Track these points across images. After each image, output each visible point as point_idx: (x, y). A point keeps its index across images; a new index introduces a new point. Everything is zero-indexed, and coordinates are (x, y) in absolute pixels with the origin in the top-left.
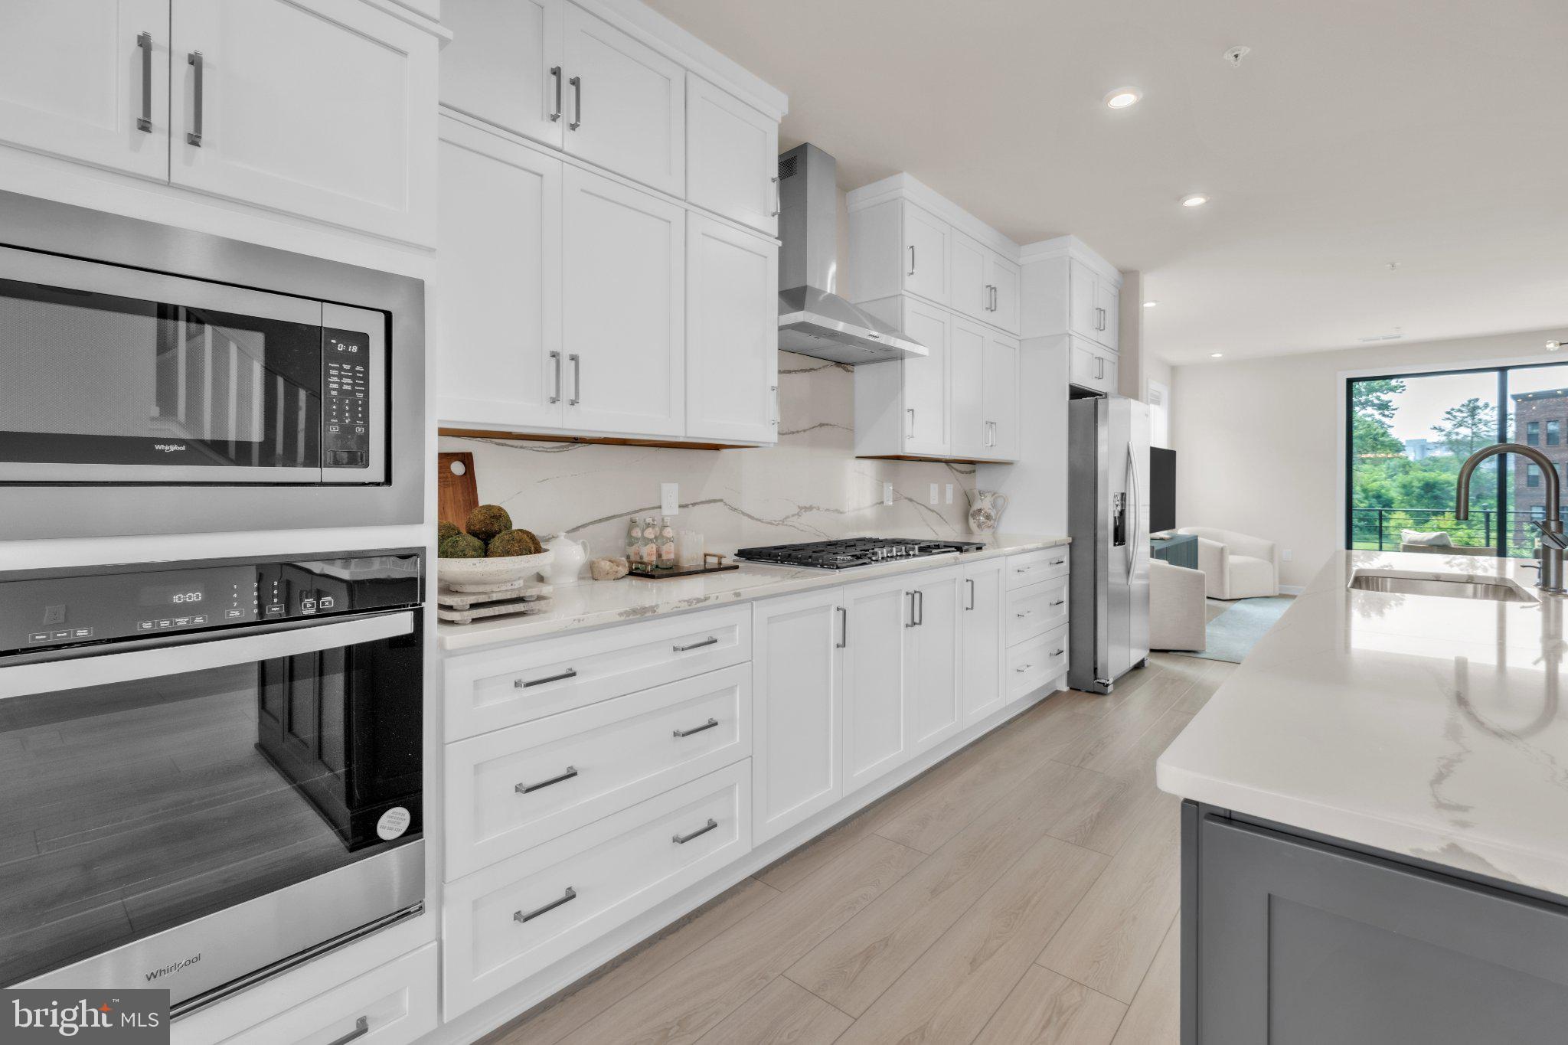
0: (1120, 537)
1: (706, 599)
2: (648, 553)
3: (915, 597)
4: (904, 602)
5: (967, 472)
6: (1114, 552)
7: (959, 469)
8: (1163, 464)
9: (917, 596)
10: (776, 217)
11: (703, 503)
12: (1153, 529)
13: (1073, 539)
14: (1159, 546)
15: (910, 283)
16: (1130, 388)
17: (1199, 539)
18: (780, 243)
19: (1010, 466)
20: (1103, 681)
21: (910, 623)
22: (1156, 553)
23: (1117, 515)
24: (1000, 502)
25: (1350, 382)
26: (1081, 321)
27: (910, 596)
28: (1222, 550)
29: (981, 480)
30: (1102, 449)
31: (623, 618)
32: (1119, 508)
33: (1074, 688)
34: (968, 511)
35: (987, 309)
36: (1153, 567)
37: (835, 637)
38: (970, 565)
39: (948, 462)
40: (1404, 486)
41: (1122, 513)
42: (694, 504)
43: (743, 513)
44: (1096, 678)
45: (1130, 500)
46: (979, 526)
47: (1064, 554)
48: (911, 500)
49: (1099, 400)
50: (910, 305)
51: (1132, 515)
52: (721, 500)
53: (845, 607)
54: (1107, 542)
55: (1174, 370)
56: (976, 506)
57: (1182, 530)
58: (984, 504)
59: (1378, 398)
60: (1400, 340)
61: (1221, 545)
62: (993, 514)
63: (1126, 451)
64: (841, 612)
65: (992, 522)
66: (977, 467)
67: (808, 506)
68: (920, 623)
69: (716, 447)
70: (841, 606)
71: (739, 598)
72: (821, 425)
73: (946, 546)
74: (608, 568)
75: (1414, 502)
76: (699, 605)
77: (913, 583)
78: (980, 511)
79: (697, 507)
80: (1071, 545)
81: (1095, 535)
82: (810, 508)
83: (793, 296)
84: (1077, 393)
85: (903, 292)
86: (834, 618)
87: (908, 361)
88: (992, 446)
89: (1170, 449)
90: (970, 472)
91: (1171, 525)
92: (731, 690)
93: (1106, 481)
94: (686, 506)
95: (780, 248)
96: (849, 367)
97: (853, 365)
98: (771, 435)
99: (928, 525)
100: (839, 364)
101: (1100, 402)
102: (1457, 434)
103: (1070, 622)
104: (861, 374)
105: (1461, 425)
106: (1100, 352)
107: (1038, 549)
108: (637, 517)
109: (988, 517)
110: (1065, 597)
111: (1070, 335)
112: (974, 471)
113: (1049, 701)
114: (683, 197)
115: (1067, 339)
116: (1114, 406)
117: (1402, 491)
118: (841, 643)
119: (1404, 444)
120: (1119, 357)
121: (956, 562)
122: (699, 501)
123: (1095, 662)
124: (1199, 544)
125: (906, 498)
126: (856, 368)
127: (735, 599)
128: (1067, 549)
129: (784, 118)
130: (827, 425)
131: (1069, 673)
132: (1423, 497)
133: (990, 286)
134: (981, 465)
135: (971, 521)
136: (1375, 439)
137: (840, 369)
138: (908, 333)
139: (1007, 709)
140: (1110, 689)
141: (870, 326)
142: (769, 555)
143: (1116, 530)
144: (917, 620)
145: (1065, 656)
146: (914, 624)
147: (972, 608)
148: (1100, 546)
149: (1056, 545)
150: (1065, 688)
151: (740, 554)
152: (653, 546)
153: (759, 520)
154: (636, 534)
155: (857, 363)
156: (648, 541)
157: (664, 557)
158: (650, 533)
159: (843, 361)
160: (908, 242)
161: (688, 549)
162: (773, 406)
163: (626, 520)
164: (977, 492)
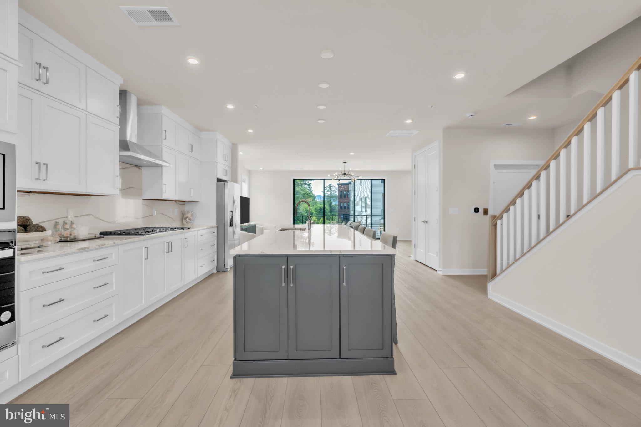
0: (231, 224)
1: (105, 245)
2: (66, 234)
3: (170, 245)
4: (166, 246)
5: (182, 205)
6: (230, 229)
7: (180, 203)
8: (245, 203)
9: (170, 243)
10: (118, 118)
11: (84, 215)
12: (241, 223)
13: (218, 225)
14: (244, 228)
15: (164, 142)
16: (235, 180)
17: (256, 226)
18: (119, 127)
19: (198, 203)
20: (227, 268)
21: (168, 252)
22: (242, 230)
23: (231, 218)
24: (194, 215)
25: (294, 180)
26: (220, 158)
27: (168, 243)
28: (262, 229)
29: (187, 207)
30: (226, 196)
31: (78, 251)
32: (231, 216)
33: (218, 272)
34: (183, 217)
35: (190, 151)
36: (241, 233)
37: (144, 255)
38: (187, 234)
39: (175, 201)
40: (316, 209)
41: (232, 217)
42: (80, 216)
43: (100, 219)
44: (225, 267)
45: (234, 214)
46: (187, 222)
47: (215, 230)
48: (163, 214)
49: (225, 184)
50: (164, 149)
51: (235, 219)
52: (91, 215)
53: (148, 247)
54: (228, 226)
55: (250, 172)
56: (187, 216)
57: (252, 223)
58: (189, 215)
59: (308, 182)
60: (304, 170)
61: (262, 227)
62: (192, 218)
63: (233, 199)
64: (146, 248)
65: (192, 221)
68: (171, 251)
69: (89, 195)
70: (146, 247)
71: (115, 244)
72: (130, 188)
73: (178, 228)
74: (52, 239)
75: (318, 213)
76: (103, 246)
77: (169, 239)
78: (187, 217)
79: (81, 217)
80: (217, 227)
81: (224, 224)
83: (124, 145)
84: (219, 180)
85: (162, 145)
86: (144, 251)
87: (164, 168)
88: (191, 196)
89: (248, 197)
90: (183, 204)
91: (248, 221)
92: (112, 273)
93: (228, 207)
94: (77, 217)
95: (120, 129)
96: (140, 168)
97: (141, 167)
98: (117, 192)
99: (169, 223)
100: (136, 166)
101: (226, 184)
102: (327, 194)
103: (217, 251)
104: (145, 171)
105: (328, 191)
106: (226, 168)
107: (207, 229)
108: (58, 221)
109: (190, 219)
110: (215, 243)
111: (217, 162)
112: (185, 204)
113: (211, 276)
114: (85, 109)
115: (216, 163)
116: (230, 185)
117: (315, 210)
118: (146, 258)
119: (316, 196)
120: (232, 169)
121: (182, 233)
122: (83, 215)
123: (225, 263)
124: (256, 227)
125: (161, 213)
126: (143, 168)
127: (114, 244)
128: (216, 228)
129: (121, 85)
130: (132, 188)
131: (217, 267)
132: (320, 212)
133: (191, 144)
134: (187, 202)
135: (184, 221)
136: (308, 195)
137: (137, 168)
138: (164, 159)
139: (198, 278)
140: (229, 270)
141: (151, 157)
142: (115, 233)
143: (231, 223)
144: (170, 251)
145: (215, 262)
146: (169, 252)
147: (187, 247)
148: (226, 227)
149: (213, 227)
150: (215, 272)
151: (101, 233)
152: (69, 232)
153: (107, 222)
154: (60, 226)
155: (143, 167)
156: (65, 229)
157: (73, 235)
158: (67, 226)
159: (138, 166)
160: (164, 129)
161: (82, 231)
162: (118, 182)
163: (53, 222)
164: (186, 211)
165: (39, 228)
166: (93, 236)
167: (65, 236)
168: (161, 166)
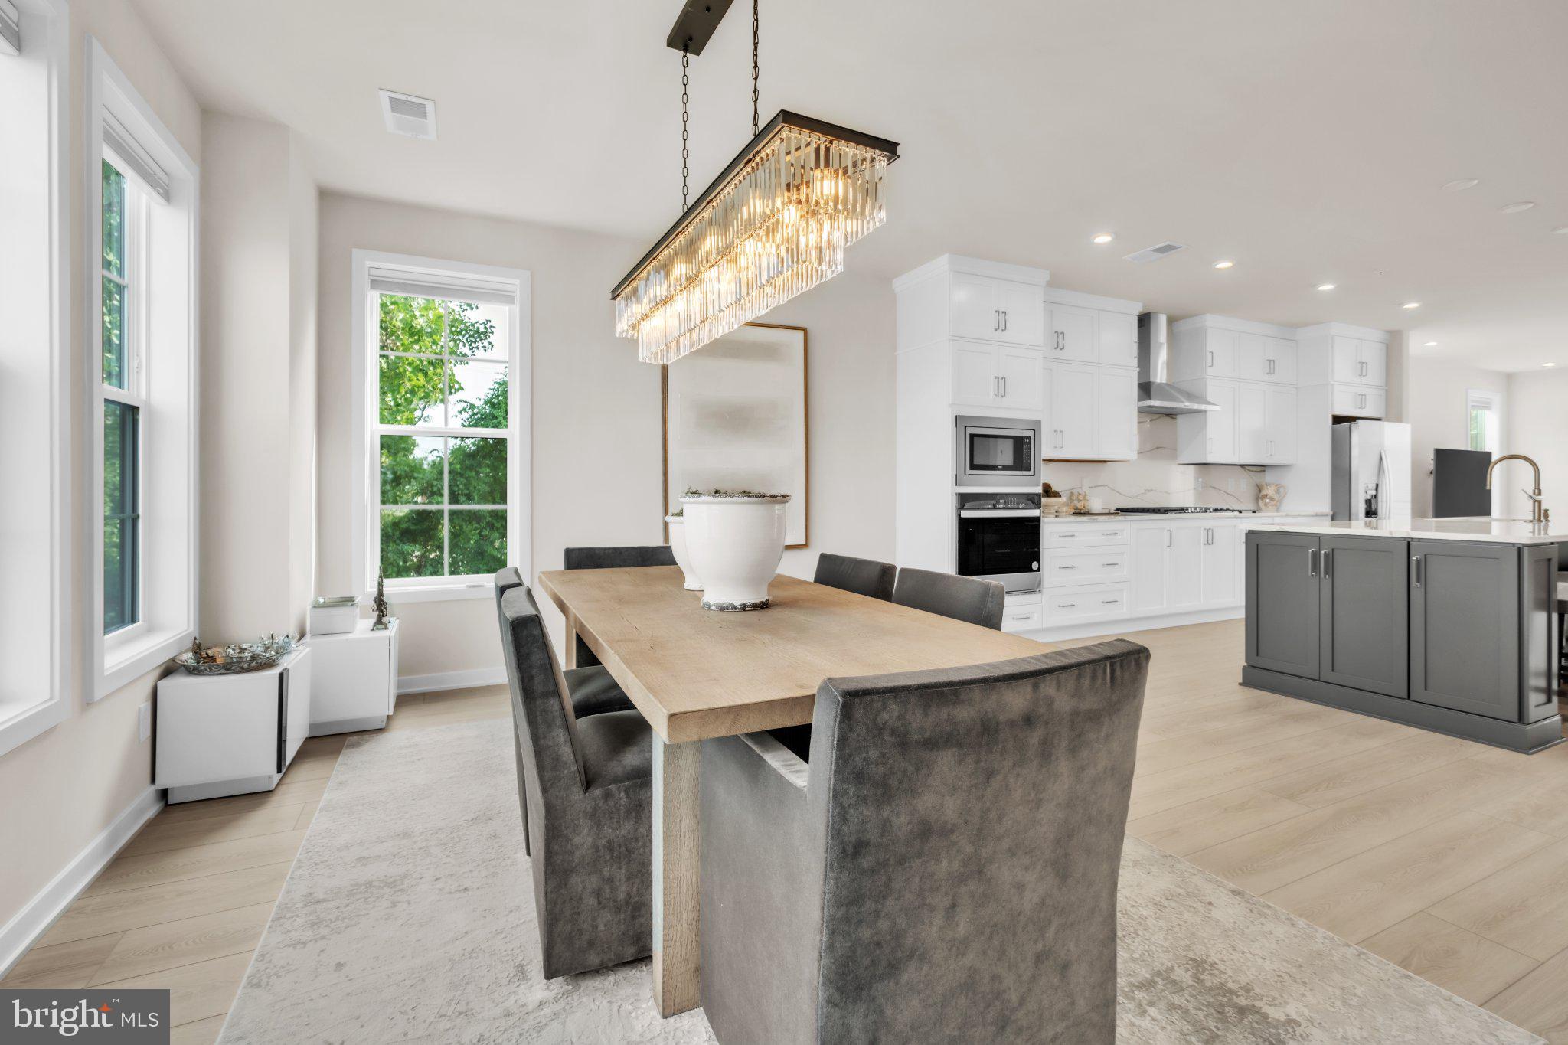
0: (1369, 513)
2: (1080, 505)
3: (1210, 532)
4: (1203, 534)
5: (1258, 472)
7: (1252, 470)
9: (1211, 530)
10: (1136, 358)
11: (1098, 486)
13: (1334, 513)
15: (1210, 371)
18: (1138, 369)
19: (1287, 467)
21: (1205, 543)
23: (1369, 498)
24: (1282, 490)
26: (1342, 373)
27: (1207, 531)
29: (1269, 477)
31: (1088, 521)
32: (1371, 494)
34: (1259, 493)
35: (1268, 374)
37: (1166, 541)
38: (1247, 520)
39: (1242, 466)
41: (1375, 497)
42: (1095, 487)
43: (1117, 492)
46: (1266, 505)
48: (1214, 488)
49: (1352, 426)
50: (1211, 383)
51: (1385, 501)
52: (1107, 486)
54: (1358, 514)
55: (1509, 379)
56: (1264, 492)
58: (1270, 491)
62: (1276, 497)
63: (1379, 457)
64: (1170, 532)
65: (1276, 502)
66: (1266, 469)
67: (1149, 489)
68: (1211, 544)
69: (1104, 462)
70: (1170, 529)
71: (1126, 519)
72: (1158, 448)
76: (1112, 520)
77: (1209, 524)
78: (1266, 495)
80: (1334, 516)
81: (1351, 510)
82: (1152, 490)
83: (1146, 389)
84: (1337, 419)
85: (1207, 376)
86: (1166, 535)
87: (1208, 413)
88: (1271, 455)
89: (1483, 448)
90: (1261, 471)
92: (1123, 553)
93: (1357, 476)
94: (1092, 487)
96: (1174, 417)
97: (1176, 415)
98: (1133, 455)
99: (1227, 503)
100: (1168, 415)
101: (1358, 423)
104: (1180, 419)
106: (1363, 390)
108: (1074, 491)
109: (1272, 499)
111: (1333, 384)
112: (1264, 471)
115: (1331, 386)
116: (1365, 427)
118: (1169, 544)
120: (1386, 390)
121: (1235, 518)
125: (1211, 487)
126: (1178, 416)
127: (1124, 519)
128: (1331, 518)
130: (1162, 447)
133: (1269, 360)
135: (1260, 502)
137: (1169, 418)
138: (1209, 399)
141: (1184, 400)
143: (1368, 502)
144: (1209, 542)
146: (1207, 544)
148: (1353, 517)
149: (1323, 515)
151: (1117, 509)
152: (1082, 503)
153: (1125, 495)
154: (1074, 498)
155: (1179, 414)
156: (1080, 501)
157: (1087, 508)
158: (1081, 498)
159: (1170, 414)
160: (1210, 348)
161: (1096, 505)
162: (1136, 442)
163: (1068, 492)
164: (1264, 483)
165: (1057, 495)
166: (1107, 511)
167: (1079, 508)
168: (1206, 411)
